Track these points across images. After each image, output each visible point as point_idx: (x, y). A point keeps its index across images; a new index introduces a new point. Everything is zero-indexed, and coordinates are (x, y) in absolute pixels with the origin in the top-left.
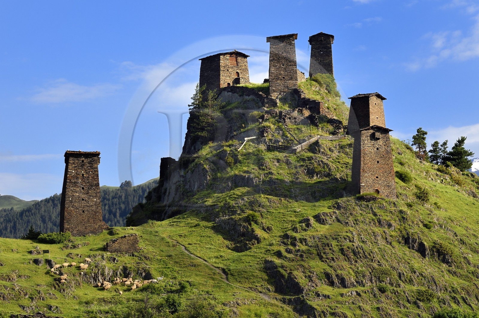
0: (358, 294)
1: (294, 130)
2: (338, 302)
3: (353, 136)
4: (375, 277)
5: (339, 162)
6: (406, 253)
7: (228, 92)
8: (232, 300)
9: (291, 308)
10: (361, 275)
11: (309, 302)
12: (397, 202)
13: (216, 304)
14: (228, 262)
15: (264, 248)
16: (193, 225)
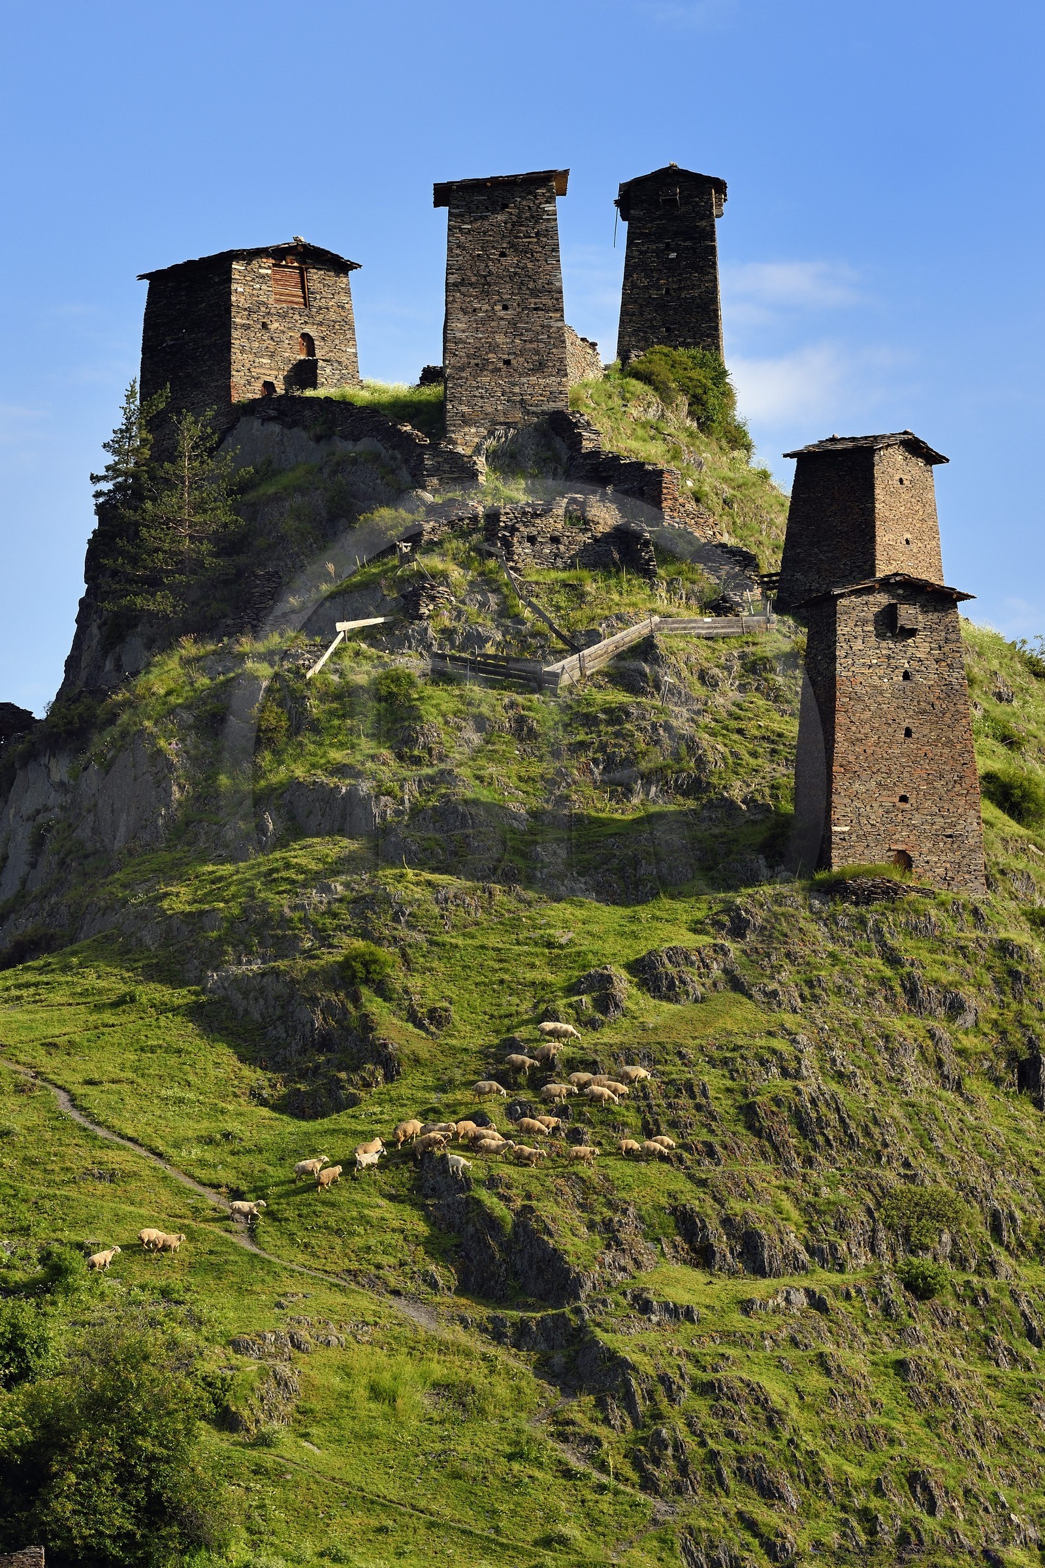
0: (818, 1303)
1: (551, 591)
2: (728, 1337)
3: (801, 620)
4: (890, 1227)
5: (740, 731)
6: (1023, 1125)
7: (266, 420)
8: (269, 1324)
9: (527, 1362)
10: (828, 1218)
11: (603, 1337)
12: (989, 904)
13: (202, 1344)
14: (257, 1163)
15: (413, 1100)
16: (105, 999)
